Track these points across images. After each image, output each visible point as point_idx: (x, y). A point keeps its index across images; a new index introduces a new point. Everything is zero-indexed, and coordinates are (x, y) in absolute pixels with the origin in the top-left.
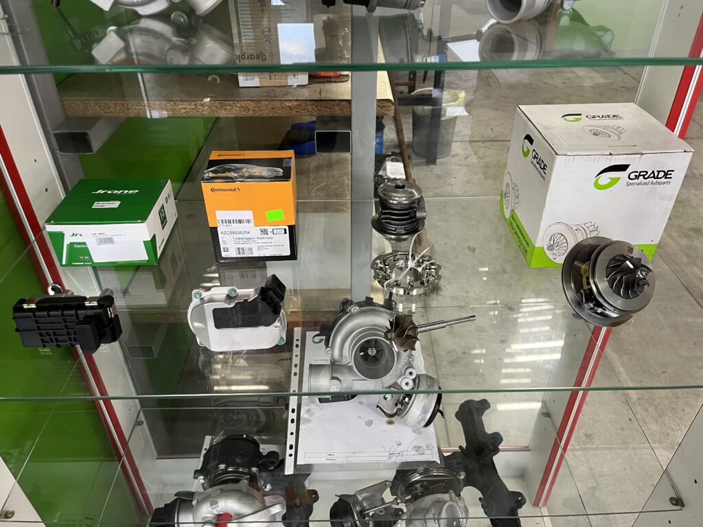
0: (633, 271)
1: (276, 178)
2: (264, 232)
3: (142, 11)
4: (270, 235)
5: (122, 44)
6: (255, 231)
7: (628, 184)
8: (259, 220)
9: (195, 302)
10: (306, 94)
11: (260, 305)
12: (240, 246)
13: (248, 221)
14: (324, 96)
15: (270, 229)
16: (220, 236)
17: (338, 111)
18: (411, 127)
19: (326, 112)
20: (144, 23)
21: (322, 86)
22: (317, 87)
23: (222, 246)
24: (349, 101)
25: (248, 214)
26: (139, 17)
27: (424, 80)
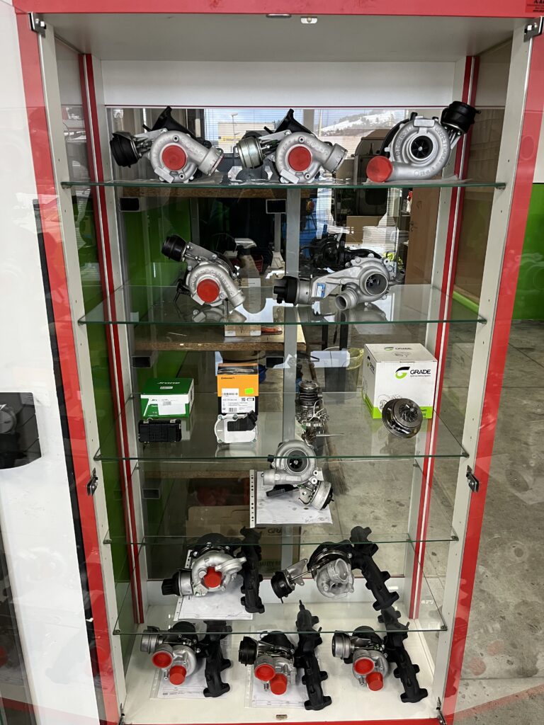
0: (409, 409)
1: (251, 373)
2: (243, 399)
3: (212, 305)
4: (246, 401)
5: (205, 316)
6: (239, 399)
7: (411, 376)
8: (241, 394)
9: (219, 420)
10: (259, 340)
11: (248, 420)
12: (231, 407)
13: (236, 394)
14: (270, 341)
15: (246, 398)
16: (222, 401)
17: (277, 348)
18: (324, 377)
19: (271, 349)
20: (212, 309)
21: (268, 336)
22: (266, 337)
23: (222, 407)
24: (283, 344)
25: (237, 390)
26: (211, 307)
27: (334, 342)
